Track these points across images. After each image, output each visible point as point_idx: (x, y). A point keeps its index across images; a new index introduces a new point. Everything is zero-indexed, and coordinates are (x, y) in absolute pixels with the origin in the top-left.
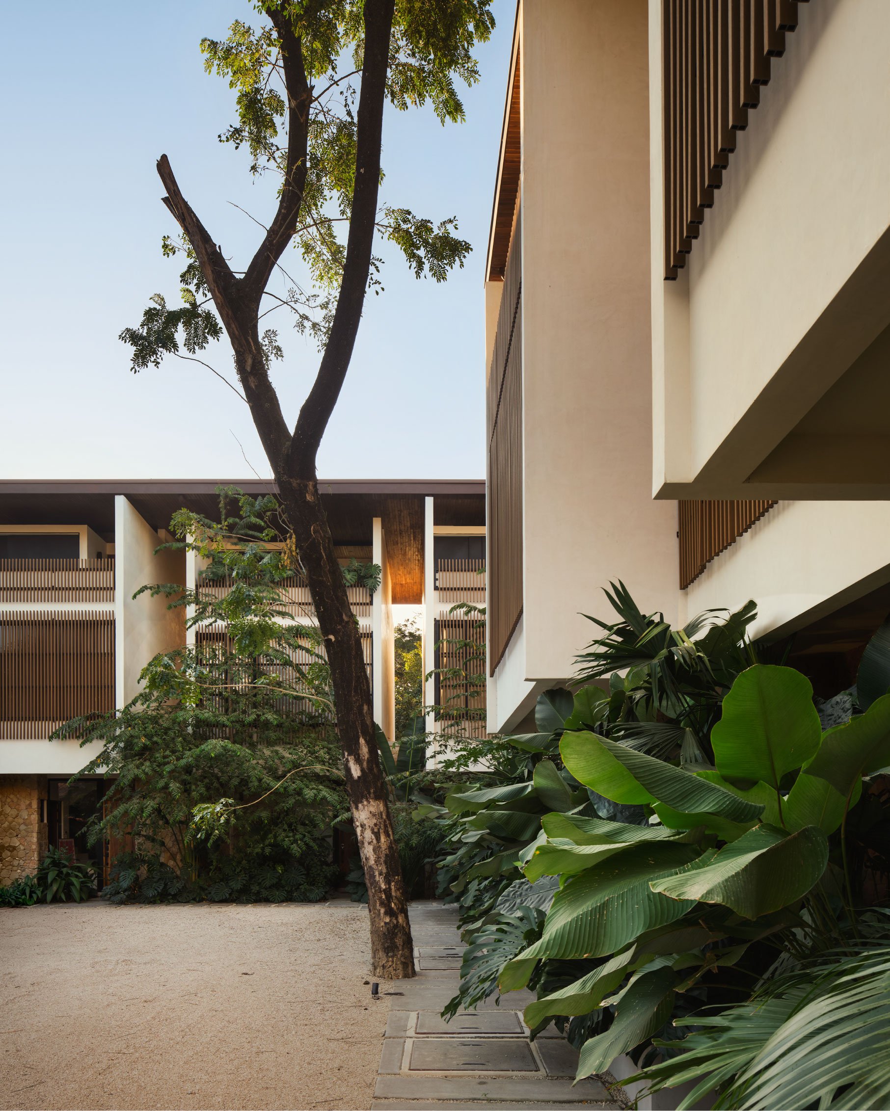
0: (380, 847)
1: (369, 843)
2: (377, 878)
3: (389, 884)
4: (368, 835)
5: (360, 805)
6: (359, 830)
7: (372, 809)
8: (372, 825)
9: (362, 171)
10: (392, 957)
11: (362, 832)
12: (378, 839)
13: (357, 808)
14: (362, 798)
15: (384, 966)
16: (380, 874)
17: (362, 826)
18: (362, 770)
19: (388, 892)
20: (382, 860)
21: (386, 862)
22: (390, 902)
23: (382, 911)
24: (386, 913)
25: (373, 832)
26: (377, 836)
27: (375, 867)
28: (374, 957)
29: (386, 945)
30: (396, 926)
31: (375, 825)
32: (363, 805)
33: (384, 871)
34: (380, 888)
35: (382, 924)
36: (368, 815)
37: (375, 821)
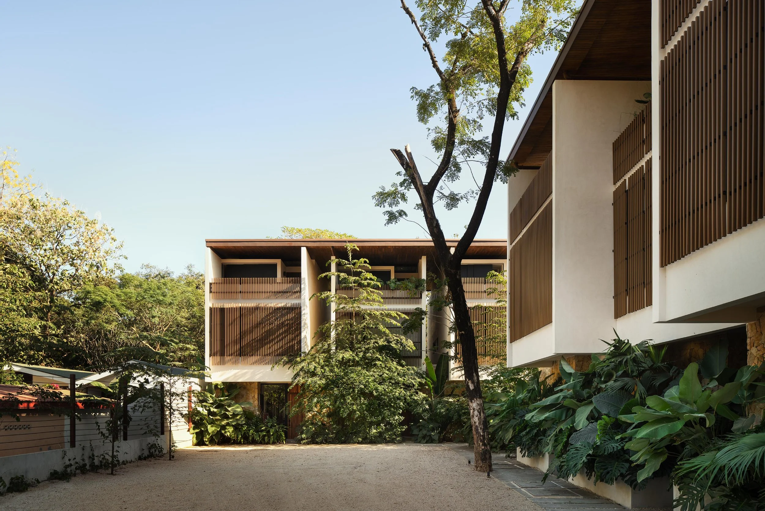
0: (481, 418)
1: (476, 416)
2: (479, 431)
3: (484, 433)
4: (476, 413)
5: (473, 401)
6: (472, 411)
7: (478, 402)
8: (478, 409)
9: (493, 157)
10: (485, 463)
11: (473, 412)
12: (480, 415)
13: (472, 402)
14: (474, 397)
15: (481, 467)
16: (481, 429)
17: (474, 409)
18: (474, 386)
19: (483, 436)
20: (482, 423)
21: (483, 424)
22: (484, 440)
23: (481, 444)
24: (482, 445)
25: (478, 412)
26: (480, 413)
27: (478, 426)
28: (476, 463)
29: (482, 458)
30: (487, 450)
31: (479, 409)
32: (475, 401)
33: (482, 428)
34: (480, 434)
35: (481, 449)
36: (477, 405)
37: (479, 407)
